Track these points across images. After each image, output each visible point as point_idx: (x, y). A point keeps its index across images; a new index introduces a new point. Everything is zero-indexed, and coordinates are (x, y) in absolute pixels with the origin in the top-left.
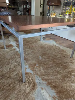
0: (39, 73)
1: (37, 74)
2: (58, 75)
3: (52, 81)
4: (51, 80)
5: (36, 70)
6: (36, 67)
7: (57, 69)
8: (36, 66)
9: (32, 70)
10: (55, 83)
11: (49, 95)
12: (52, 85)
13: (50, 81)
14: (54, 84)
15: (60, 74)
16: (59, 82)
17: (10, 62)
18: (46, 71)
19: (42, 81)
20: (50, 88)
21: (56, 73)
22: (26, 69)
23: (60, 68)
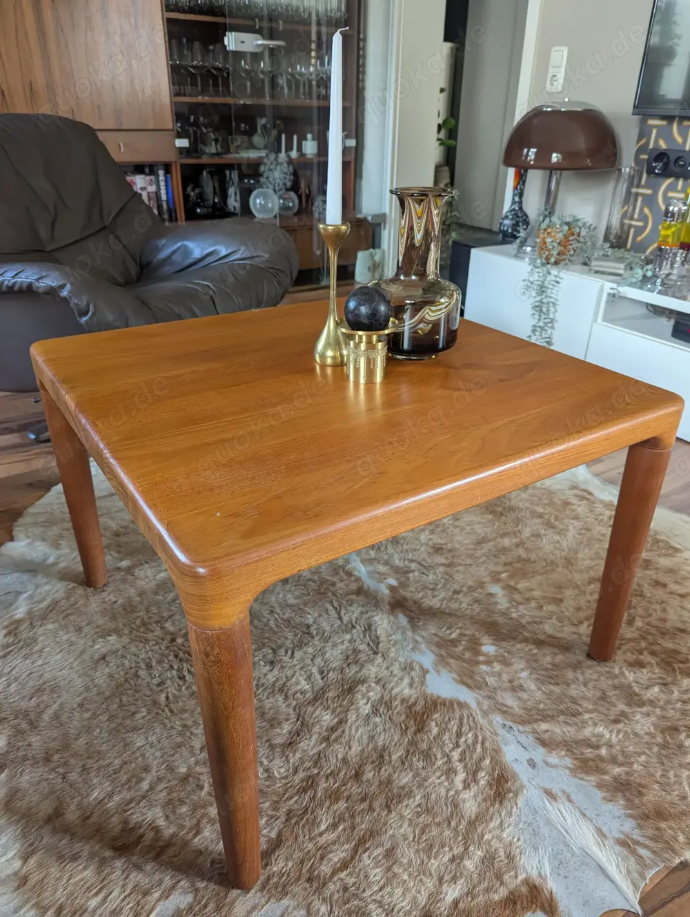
0: (510, 700)
1: (505, 711)
2: (638, 717)
3: (603, 751)
4: (597, 747)
5: (491, 681)
6: (488, 663)
7: (622, 674)
8: (486, 655)
9: (463, 683)
10: (621, 765)
11: (599, 831)
12: (607, 777)
13: (588, 752)
14: (617, 770)
15: (645, 709)
16: (643, 758)
17: (308, 626)
18: (557, 689)
19: (542, 750)
20: (599, 794)
21: (621, 706)
22: (428, 676)
23: (645, 671)
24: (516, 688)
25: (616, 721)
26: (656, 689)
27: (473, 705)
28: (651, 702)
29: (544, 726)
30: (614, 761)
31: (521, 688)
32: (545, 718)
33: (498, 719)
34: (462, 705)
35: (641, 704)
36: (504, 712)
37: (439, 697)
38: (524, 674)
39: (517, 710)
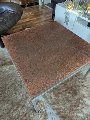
3: (61, 110)
5: (47, 96)
9: (43, 97)
12: (61, 115)
13: (59, 111)
14: (63, 114)
17: (22, 86)
19: (53, 110)
20: (59, 118)
23: (70, 94)
25: (64, 104)
26: (71, 98)
27: (44, 101)
28: (70, 101)
29: (54, 106)
30: (63, 112)
31: (52, 98)
32: (54, 104)
33: (47, 104)
34: (42, 102)
35: (69, 101)
37: (39, 100)
39: (50, 102)
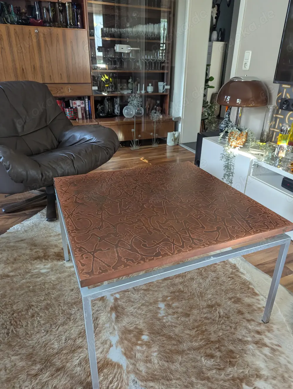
0: (142, 367)
1: (137, 372)
2: (199, 386)
5: (138, 355)
6: (141, 345)
7: (201, 361)
8: (142, 340)
9: (125, 354)
15: (203, 382)
17: (71, 314)
18: (166, 364)
21: (194, 379)
22: (111, 348)
23: (212, 360)
24: (148, 361)
25: (187, 387)
26: (214, 371)
27: (125, 367)
28: (208, 379)
29: (151, 384)
31: (150, 361)
32: (154, 379)
33: (132, 376)
34: (119, 366)
35: (203, 379)
36: (136, 374)
37: (111, 360)
38: (155, 354)
39: (144, 373)
